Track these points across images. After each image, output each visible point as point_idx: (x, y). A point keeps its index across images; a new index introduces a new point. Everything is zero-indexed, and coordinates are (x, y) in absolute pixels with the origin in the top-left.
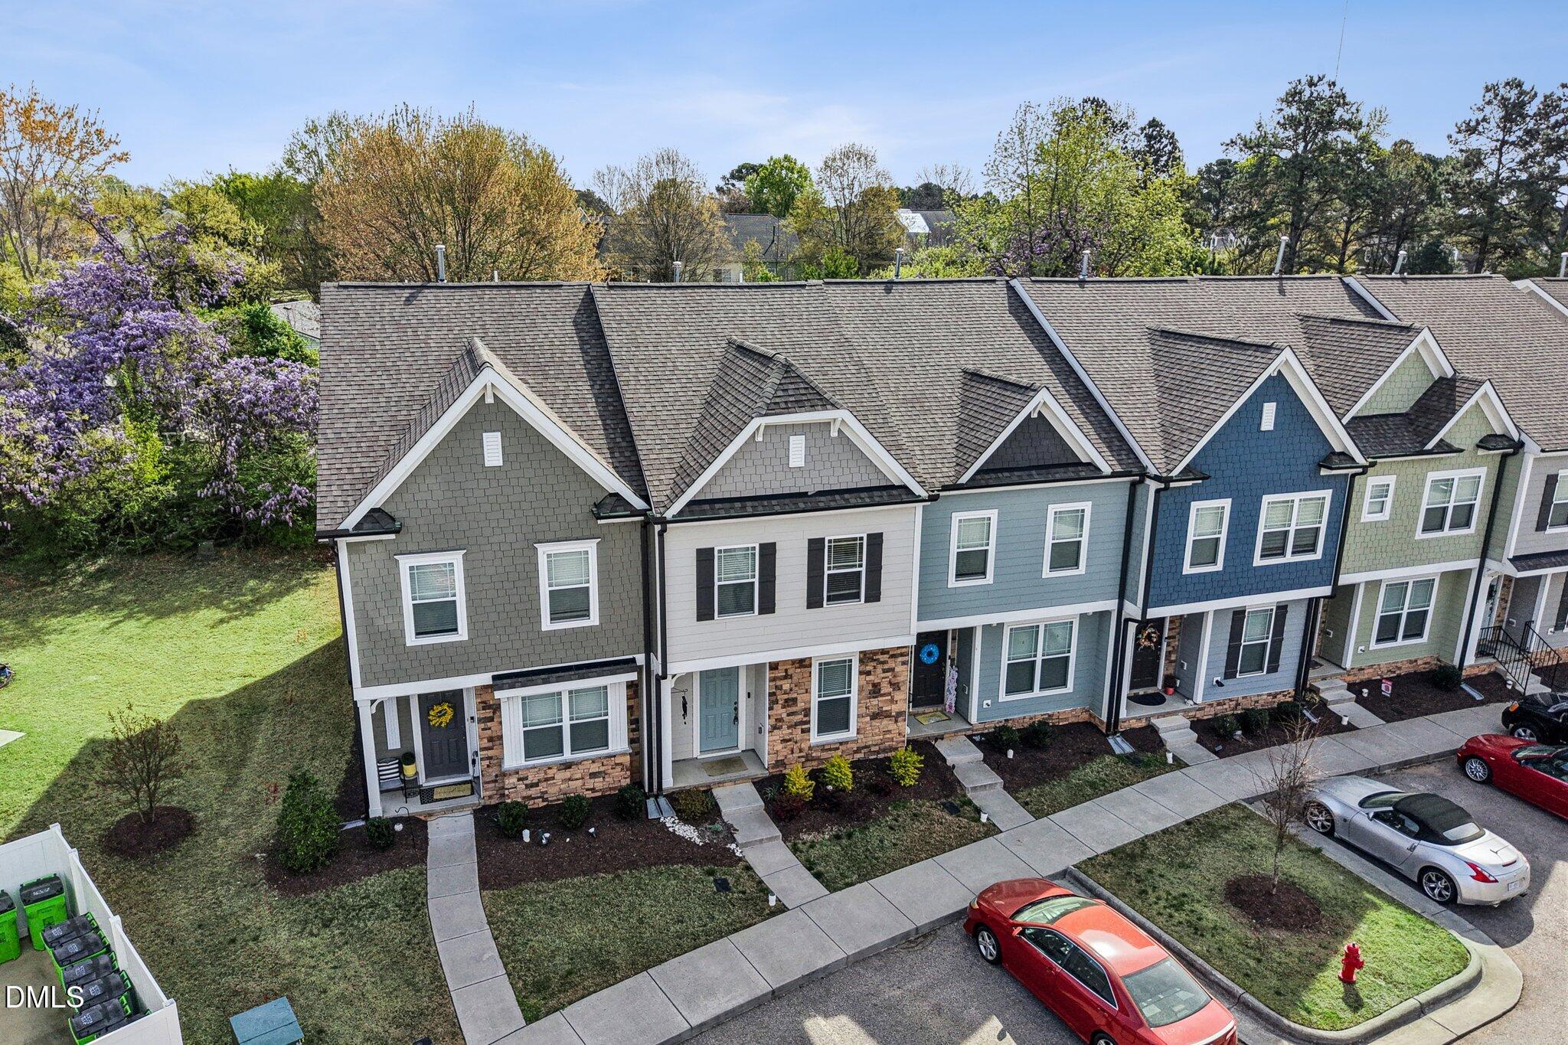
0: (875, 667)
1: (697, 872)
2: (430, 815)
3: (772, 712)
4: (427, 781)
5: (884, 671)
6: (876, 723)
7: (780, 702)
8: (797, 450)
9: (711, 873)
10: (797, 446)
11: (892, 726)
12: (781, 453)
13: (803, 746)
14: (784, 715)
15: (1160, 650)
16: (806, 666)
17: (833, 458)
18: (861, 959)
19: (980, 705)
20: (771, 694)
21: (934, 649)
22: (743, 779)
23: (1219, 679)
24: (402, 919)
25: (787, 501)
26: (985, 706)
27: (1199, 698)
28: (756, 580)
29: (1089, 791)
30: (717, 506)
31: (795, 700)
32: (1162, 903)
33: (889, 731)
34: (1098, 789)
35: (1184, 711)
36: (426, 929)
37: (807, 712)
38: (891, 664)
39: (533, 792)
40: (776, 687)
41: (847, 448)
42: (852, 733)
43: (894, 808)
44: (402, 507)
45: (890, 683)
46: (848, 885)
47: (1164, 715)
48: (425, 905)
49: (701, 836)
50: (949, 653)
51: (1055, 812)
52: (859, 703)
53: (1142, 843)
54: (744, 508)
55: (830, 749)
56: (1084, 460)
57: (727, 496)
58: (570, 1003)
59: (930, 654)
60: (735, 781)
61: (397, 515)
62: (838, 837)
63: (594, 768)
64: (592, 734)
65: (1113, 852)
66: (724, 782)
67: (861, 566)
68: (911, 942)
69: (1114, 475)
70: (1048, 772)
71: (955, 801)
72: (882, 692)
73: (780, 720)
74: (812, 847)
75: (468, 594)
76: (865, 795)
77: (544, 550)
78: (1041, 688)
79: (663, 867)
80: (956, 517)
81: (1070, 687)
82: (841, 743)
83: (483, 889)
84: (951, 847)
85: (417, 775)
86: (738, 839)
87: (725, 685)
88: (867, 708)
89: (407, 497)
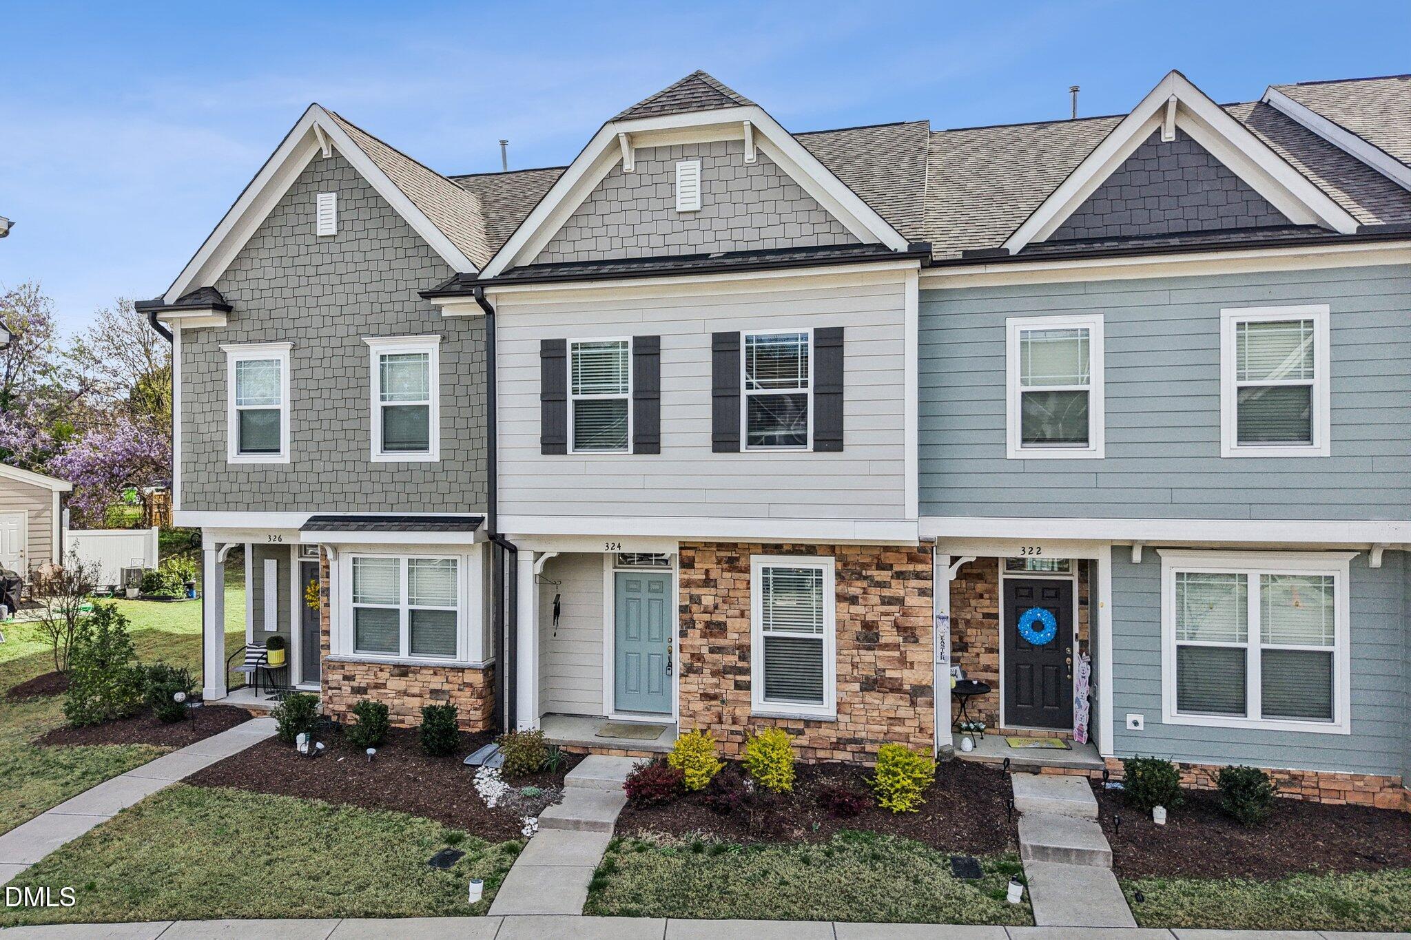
0: (864, 592)
1: (436, 832)
2: (261, 712)
3: (688, 641)
5: (886, 601)
6: (872, 698)
7: (699, 626)
8: (688, 182)
9: (453, 840)
10: (688, 175)
11: (906, 712)
12: (663, 191)
13: (738, 712)
14: (705, 650)
17: (750, 197)
19: (1119, 722)
20: (684, 609)
21: (1045, 617)
22: (642, 750)
24: (64, 785)
25: (670, 263)
26: (1130, 726)
28: (629, 396)
29: (1325, 914)
31: (721, 628)
33: (901, 721)
36: (64, 798)
37: (744, 652)
38: (896, 589)
39: (358, 699)
40: (691, 597)
43: (845, 839)
44: (237, 287)
45: (896, 625)
46: (626, 913)
48: (107, 779)
49: (504, 798)
50: (1076, 630)
52: (838, 654)
54: (599, 270)
55: (788, 731)
56: (1298, 218)
57: (584, 257)
59: (1038, 626)
60: (626, 751)
61: (229, 296)
62: (698, 849)
63: (437, 683)
66: (609, 748)
67: (805, 384)
69: (1365, 235)
71: (986, 861)
72: (883, 641)
73: (697, 657)
74: (640, 850)
75: (293, 401)
76: (805, 807)
77: (378, 347)
78: (1266, 711)
79: (399, 816)
80: (1015, 327)
81: (1342, 722)
82: (808, 723)
83: (182, 781)
84: (891, 917)
85: (285, 669)
86: (548, 813)
87: (655, 605)
88: (854, 666)
89: (241, 276)
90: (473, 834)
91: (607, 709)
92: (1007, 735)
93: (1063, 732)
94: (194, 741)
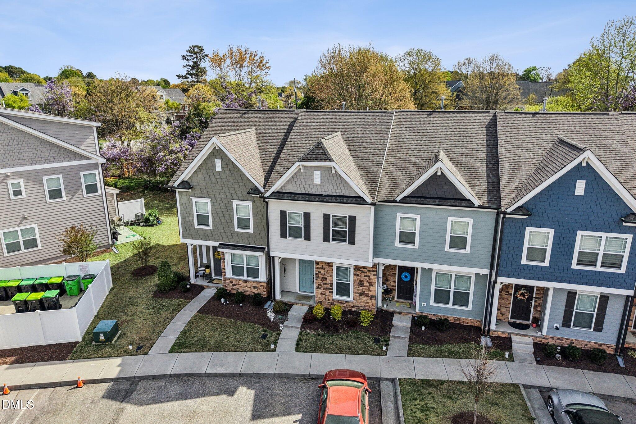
0: (361, 274)
1: (261, 329)
2: (208, 287)
3: (317, 281)
4: (215, 276)
5: (365, 276)
6: (362, 297)
7: (320, 278)
8: (317, 177)
9: (265, 331)
10: (317, 175)
11: (369, 301)
12: (311, 177)
13: (330, 298)
14: (322, 284)
15: (531, 303)
16: (330, 266)
17: (333, 182)
18: (280, 376)
19: (420, 304)
20: (316, 274)
21: (408, 275)
22: (307, 305)
23: (558, 326)
24: (170, 313)
25: (313, 197)
26: (423, 305)
27: (545, 333)
28: (303, 226)
29: (445, 354)
30: (285, 195)
31: (326, 279)
32: (418, 407)
33: (368, 303)
34: (451, 355)
35: (535, 336)
36: (173, 317)
37: (331, 285)
38: (368, 274)
39: (234, 287)
40: (318, 272)
41: (339, 178)
42: (351, 299)
43: (351, 333)
44: (193, 181)
45: (367, 281)
46: (304, 352)
47: (520, 335)
48: (179, 311)
49: (274, 319)
50: (415, 279)
51: (419, 357)
52: (354, 287)
53: (442, 382)
54: (295, 197)
55: (341, 303)
56: (467, 198)
57: (291, 191)
58: (184, 352)
59: (406, 277)
60: (303, 304)
61: (191, 184)
62: (319, 335)
63: (254, 285)
64: (253, 272)
65: (423, 380)
66: (298, 303)
67: (346, 228)
68: (305, 379)
70: (436, 341)
71: (382, 339)
72: (364, 285)
73: (320, 285)
74: (306, 335)
75: (212, 214)
76: (344, 324)
77: (235, 203)
78: (454, 304)
79: (252, 324)
80: (399, 215)
81: (470, 308)
82: (346, 302)
83: (197, 312)
84: (358, 353)
85: (210, 273)
86: (285, 323)
87: (309, 267)
88: (358, 290)
89: (194, 178)
90: (269, 329)
91: (298, 291)
92: (397, 302)
93: (410, 302)
94: (194, 298)
